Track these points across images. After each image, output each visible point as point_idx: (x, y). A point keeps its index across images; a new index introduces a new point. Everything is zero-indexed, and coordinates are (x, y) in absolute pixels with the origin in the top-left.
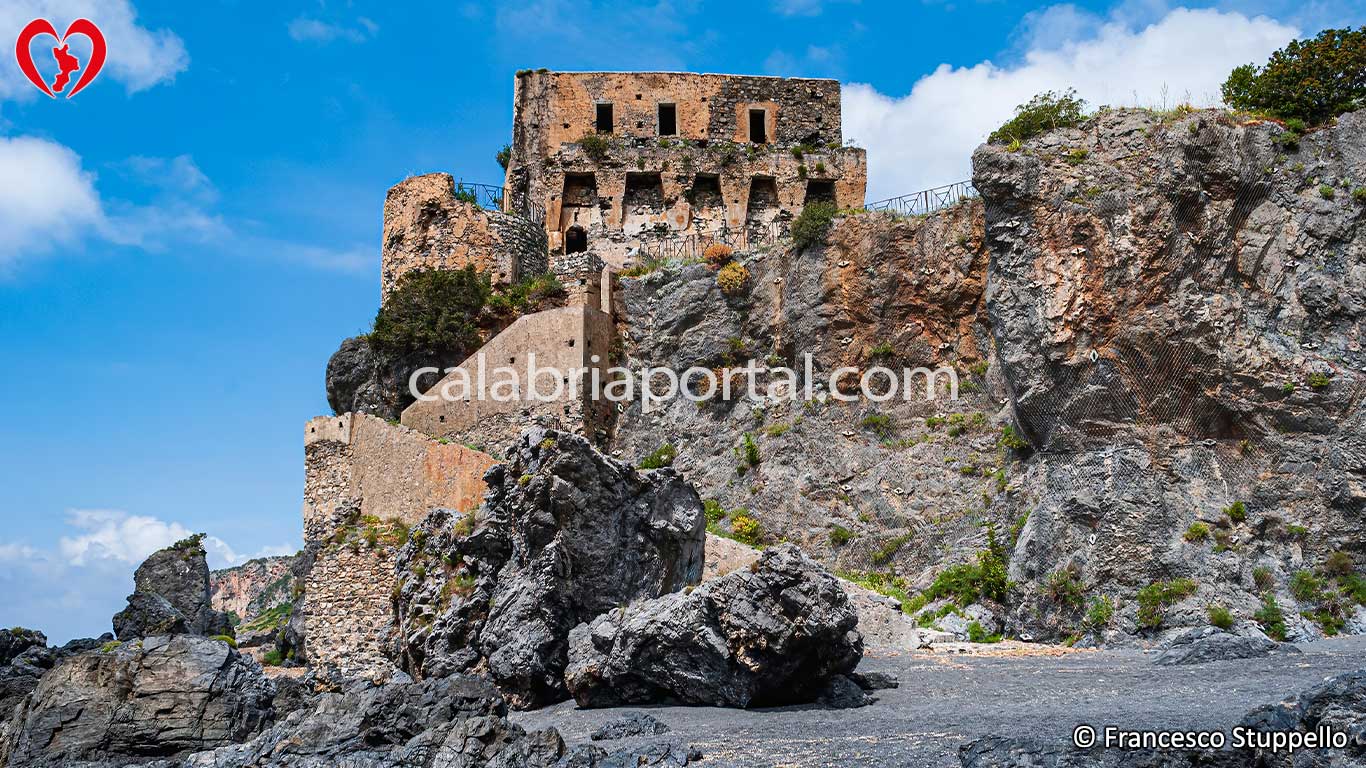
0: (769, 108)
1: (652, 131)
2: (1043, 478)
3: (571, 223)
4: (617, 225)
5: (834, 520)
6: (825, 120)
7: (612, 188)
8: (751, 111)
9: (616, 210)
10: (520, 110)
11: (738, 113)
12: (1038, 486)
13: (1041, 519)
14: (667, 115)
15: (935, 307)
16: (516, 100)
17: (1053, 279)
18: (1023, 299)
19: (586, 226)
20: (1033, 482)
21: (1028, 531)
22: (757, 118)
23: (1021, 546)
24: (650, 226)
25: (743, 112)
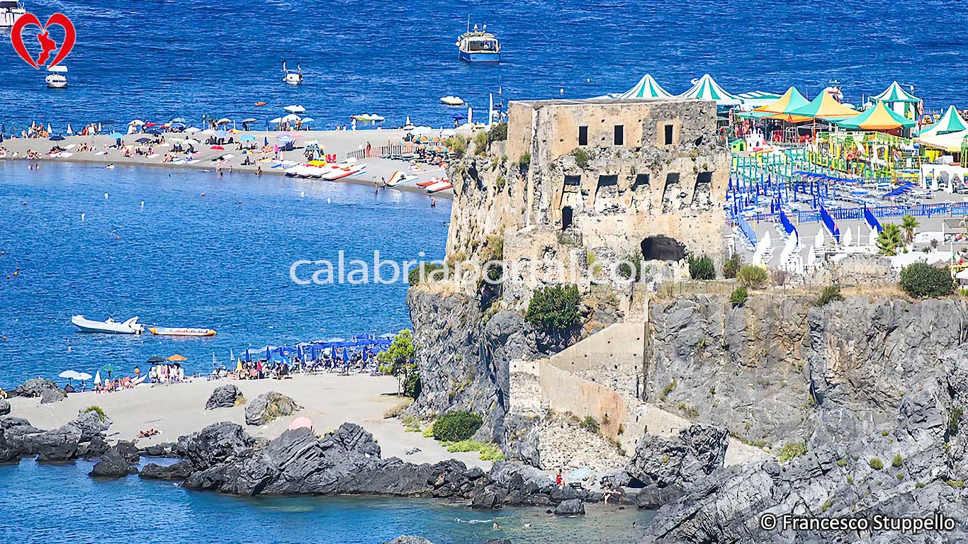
0: (676, 123)
1: (610, 142)
2: (821, 416)
3: (565, 203)
4: (592, 206)
5: (746, 420)
6: (707, 128)
7: (589, 182)
8: (666, 126)
9: (591, 197)
10: (536, 131)
11: (658, 127)
12: (819, 419)
13: (820, 431)
14: (619, 131)
15: (787, 337)
16: (534, 125)
17: (830, 356)
18: (820, 361)
19: (573, 206)
20: (818, 417)
21: (815, 435)
22: (669, 129)
23: (812, 439)
24: (609, 206)
25: (661, 127)
